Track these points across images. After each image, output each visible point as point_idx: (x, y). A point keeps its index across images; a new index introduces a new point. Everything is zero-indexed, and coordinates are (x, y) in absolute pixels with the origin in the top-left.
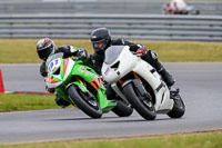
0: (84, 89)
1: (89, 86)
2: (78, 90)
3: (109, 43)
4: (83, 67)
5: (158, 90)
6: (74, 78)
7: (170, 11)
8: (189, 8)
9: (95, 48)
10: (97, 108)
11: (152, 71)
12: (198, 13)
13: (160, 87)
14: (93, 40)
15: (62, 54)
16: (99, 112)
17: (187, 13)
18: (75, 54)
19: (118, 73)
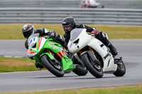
0: (52, 57)
1: (55, 55)
2: (48, 58)
3: (74, 26)
4: (52, 43)
5: (105, 58)
6: (46, 50)
7: (85, 6)
8: (97, 4)
9: (65, 30)
10: (60, 70)
11: (102, 46)
12: (103, 7)
13: (107, 56)
14: (63, 25)
15: (38, 34)
16: (62, 72)
17: (96, 7)
18: (47, 34)
19: (78, 47)
